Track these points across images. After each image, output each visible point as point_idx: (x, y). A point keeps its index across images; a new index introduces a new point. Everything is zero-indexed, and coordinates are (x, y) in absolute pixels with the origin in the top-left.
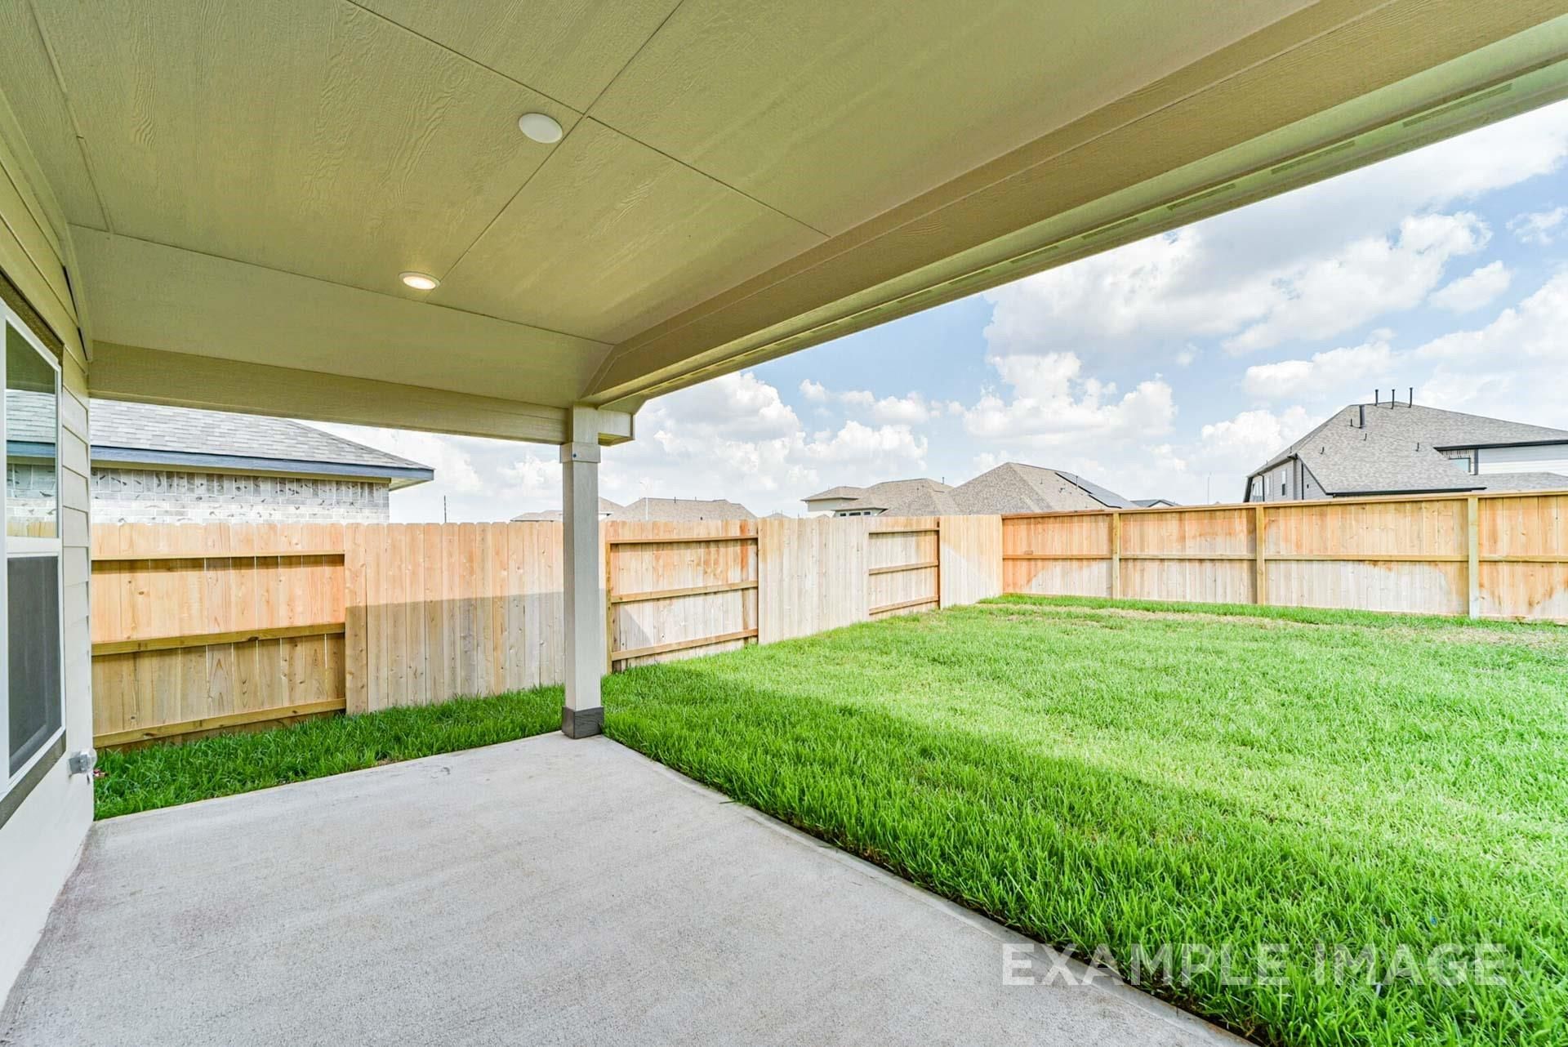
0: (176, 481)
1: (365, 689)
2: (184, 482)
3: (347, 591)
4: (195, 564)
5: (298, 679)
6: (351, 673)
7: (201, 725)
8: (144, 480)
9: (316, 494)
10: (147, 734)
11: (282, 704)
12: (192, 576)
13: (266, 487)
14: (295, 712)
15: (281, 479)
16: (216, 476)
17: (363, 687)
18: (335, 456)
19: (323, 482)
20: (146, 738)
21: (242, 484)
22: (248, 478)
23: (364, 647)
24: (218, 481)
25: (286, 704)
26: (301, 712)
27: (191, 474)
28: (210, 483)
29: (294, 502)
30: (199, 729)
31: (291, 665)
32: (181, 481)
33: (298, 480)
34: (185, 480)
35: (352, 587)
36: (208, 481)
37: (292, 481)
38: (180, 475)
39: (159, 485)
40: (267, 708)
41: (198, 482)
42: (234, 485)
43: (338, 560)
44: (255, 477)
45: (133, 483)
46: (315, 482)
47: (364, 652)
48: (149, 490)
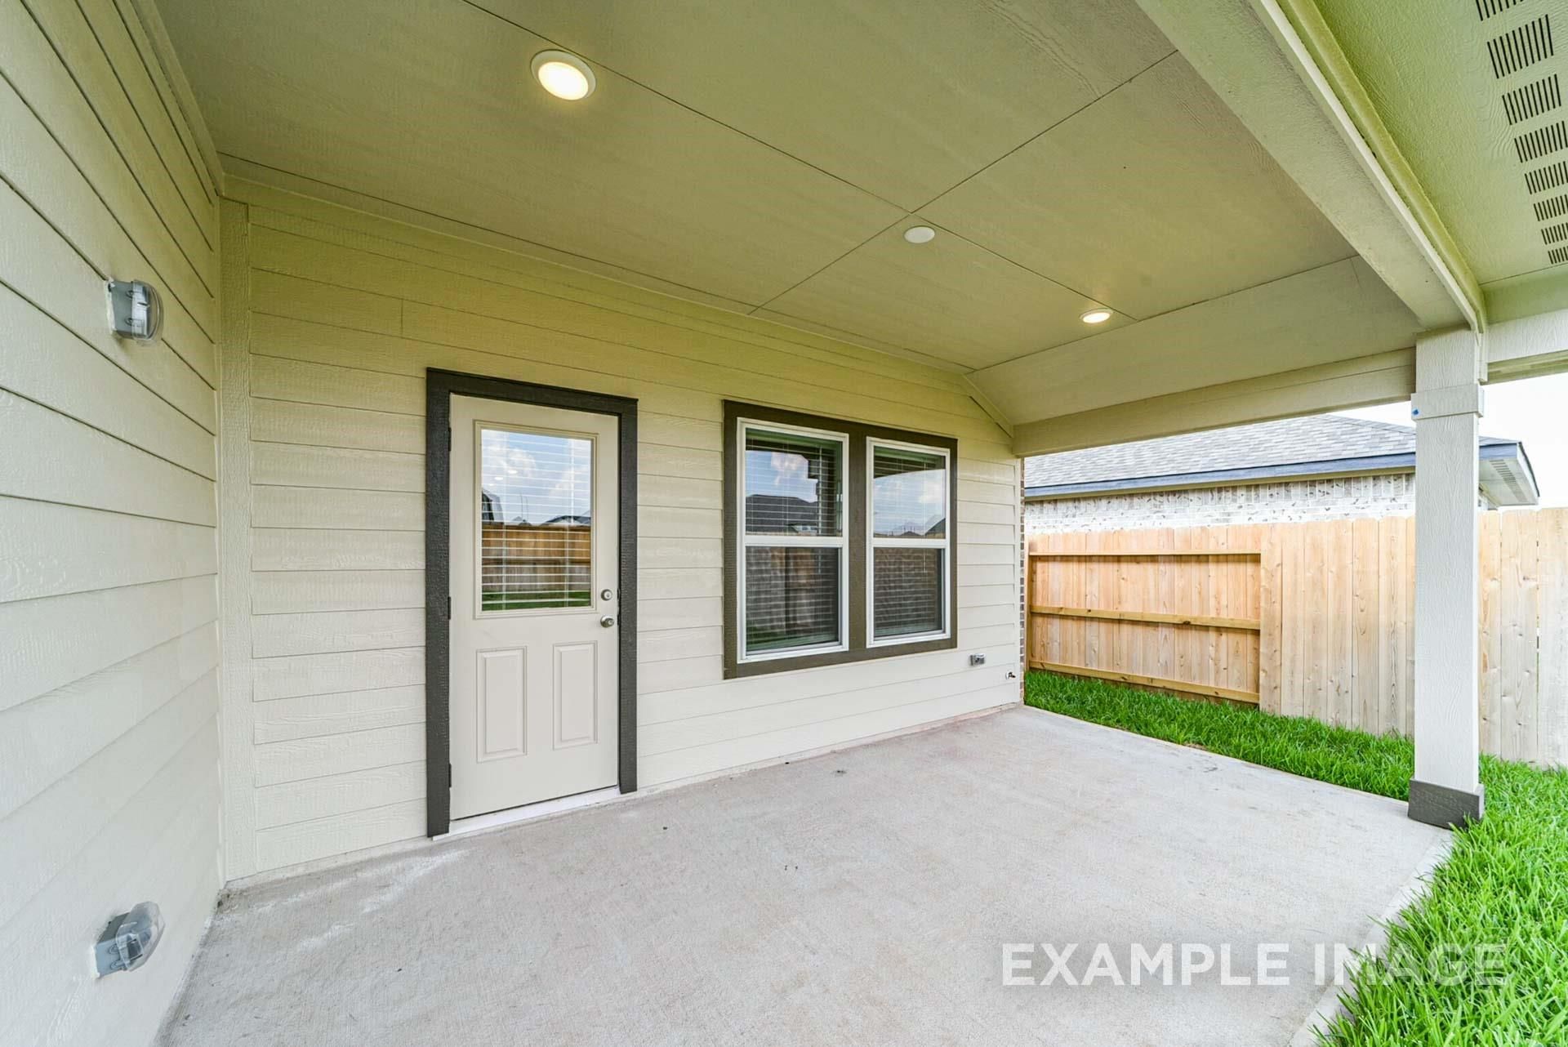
0: (1223, 494)
1: (1278, 689)
2: (1230, 494)
3: (1262, 589)
4: (1153, 559)
5: (1223, 665)
6: (1264, 671)
7: (1152, 682)
8: (1203, 495)
9: (1348, 493)
10: (1123, 678)
11: (1209, 683)
12: (1150, 568)
13: (1297, 491)
14: (1216, 693)
15: (1310, 482)
16: (1253, 486)
17: (1276, 688)
18: (1368, 450)
19: (1357, 479)
20: (1122, 680)
21: (1274, 491)
22: (1280, 484)
23: (1278, 648)
24: (1255, 491)
25: (1212, 685)
26: (1221, 695)
27: (1233, 487)
28: (1249, 493)
29: (1324, 504)
30: (1150, 684)
31: (1217, 651)
32: (1228, 493)
33: (1329, 481)
34: (1231, 492)
35: (1267, 586)
36: (1247, 491)
37: (1322, 482)
38: (1226, 489)
39: (1212, 499)
40: (1197, 683)
41: (1239, 492)
42: (1268, 492)
43: (1256, 559)
44: (1285, 483)
45: (1196, 499)
46: (1348, 480)
47: (1278, 653)
48: (1206, 504)
